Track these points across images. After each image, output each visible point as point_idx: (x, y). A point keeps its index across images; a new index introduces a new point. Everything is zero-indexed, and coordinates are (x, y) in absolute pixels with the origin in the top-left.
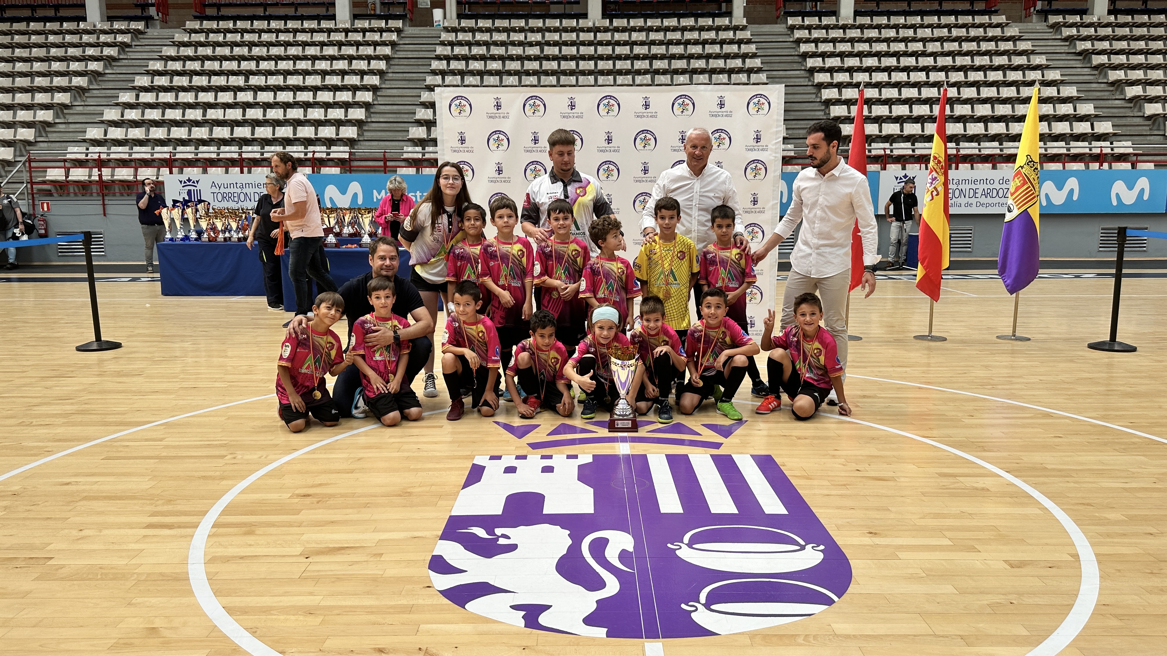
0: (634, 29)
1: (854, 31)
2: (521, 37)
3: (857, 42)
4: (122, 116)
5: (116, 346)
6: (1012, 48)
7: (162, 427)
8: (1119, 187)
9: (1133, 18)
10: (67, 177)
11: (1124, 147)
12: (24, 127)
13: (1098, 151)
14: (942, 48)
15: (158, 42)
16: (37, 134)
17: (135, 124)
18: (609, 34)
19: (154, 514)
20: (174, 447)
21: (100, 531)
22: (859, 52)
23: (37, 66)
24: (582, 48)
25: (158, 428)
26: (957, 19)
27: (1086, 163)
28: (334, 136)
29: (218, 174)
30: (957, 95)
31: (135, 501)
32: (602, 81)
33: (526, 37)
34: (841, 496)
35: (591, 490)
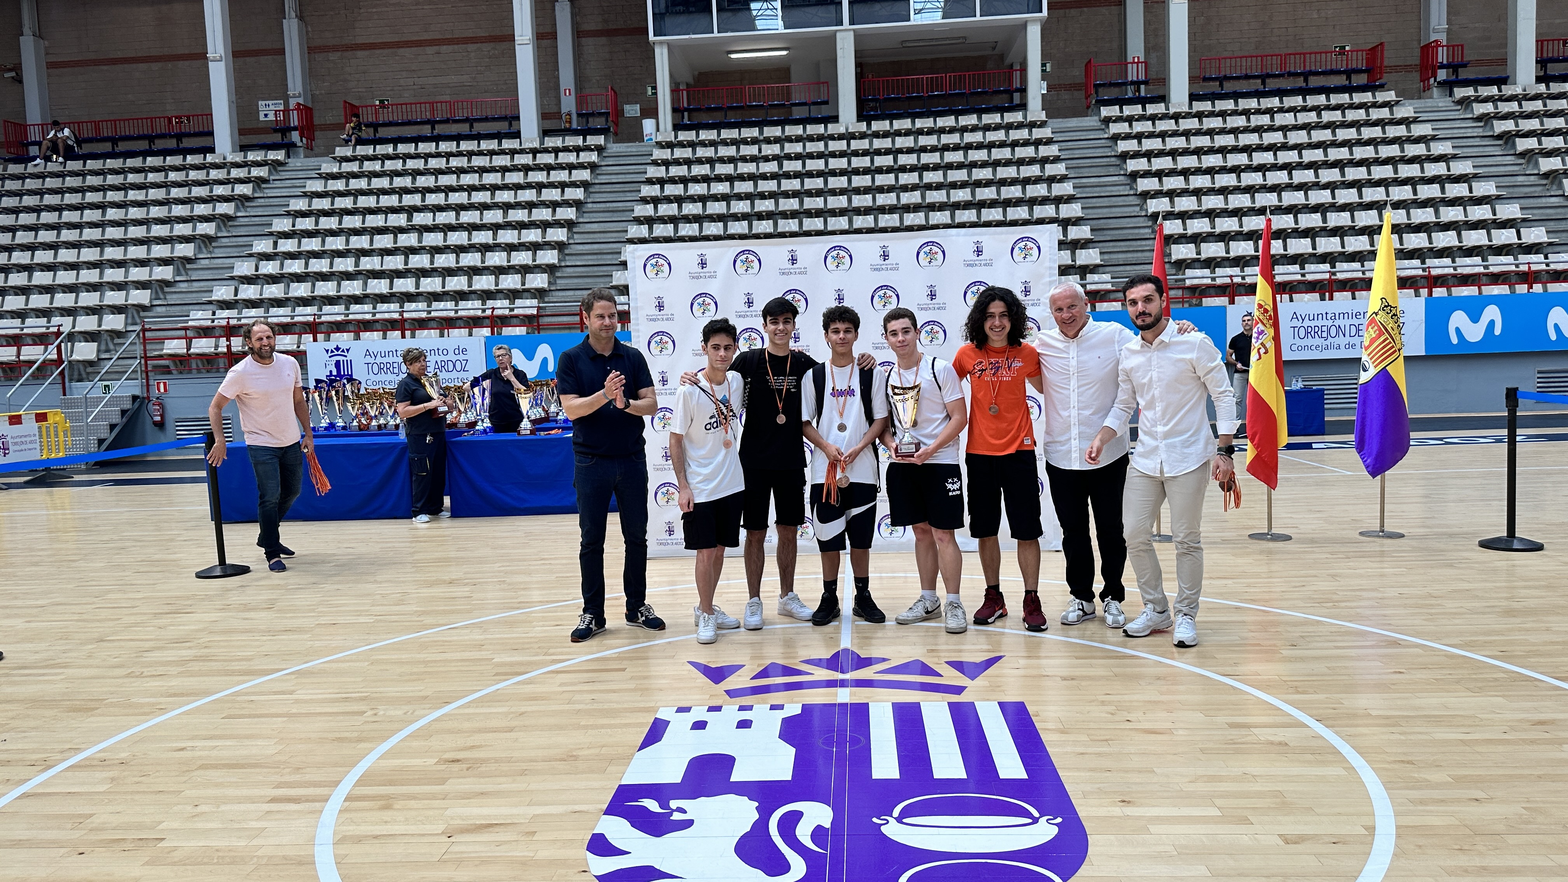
0: (898, 133)
1: (1189, 121)
2: (753, 150)
4: (257, 269)
5: (243, 570)
6: (1405, 133)
7: (293, 677)
8: (1557, 315)
10: (189, 348)
11: (1563, 260)
12: (137, 289)
13: (1524, 268)
15: (301, 174)
16: (153, 297)
17: (273, 279)
18: (867, 141)
19: (279, 786)
20: (306, 701)
21: (218, 807)
23: (156, 212)
24: (831, 161)
25: (288, 677)
26: (1328, 99)
27: (1511, 285)
28: (519, 286)
29: (374, 341)
30: (1330, 200)
31: (258, 770)
32: (860, 201)
33: (760, 150)
34: (1099, 754)
35: (793, 750)
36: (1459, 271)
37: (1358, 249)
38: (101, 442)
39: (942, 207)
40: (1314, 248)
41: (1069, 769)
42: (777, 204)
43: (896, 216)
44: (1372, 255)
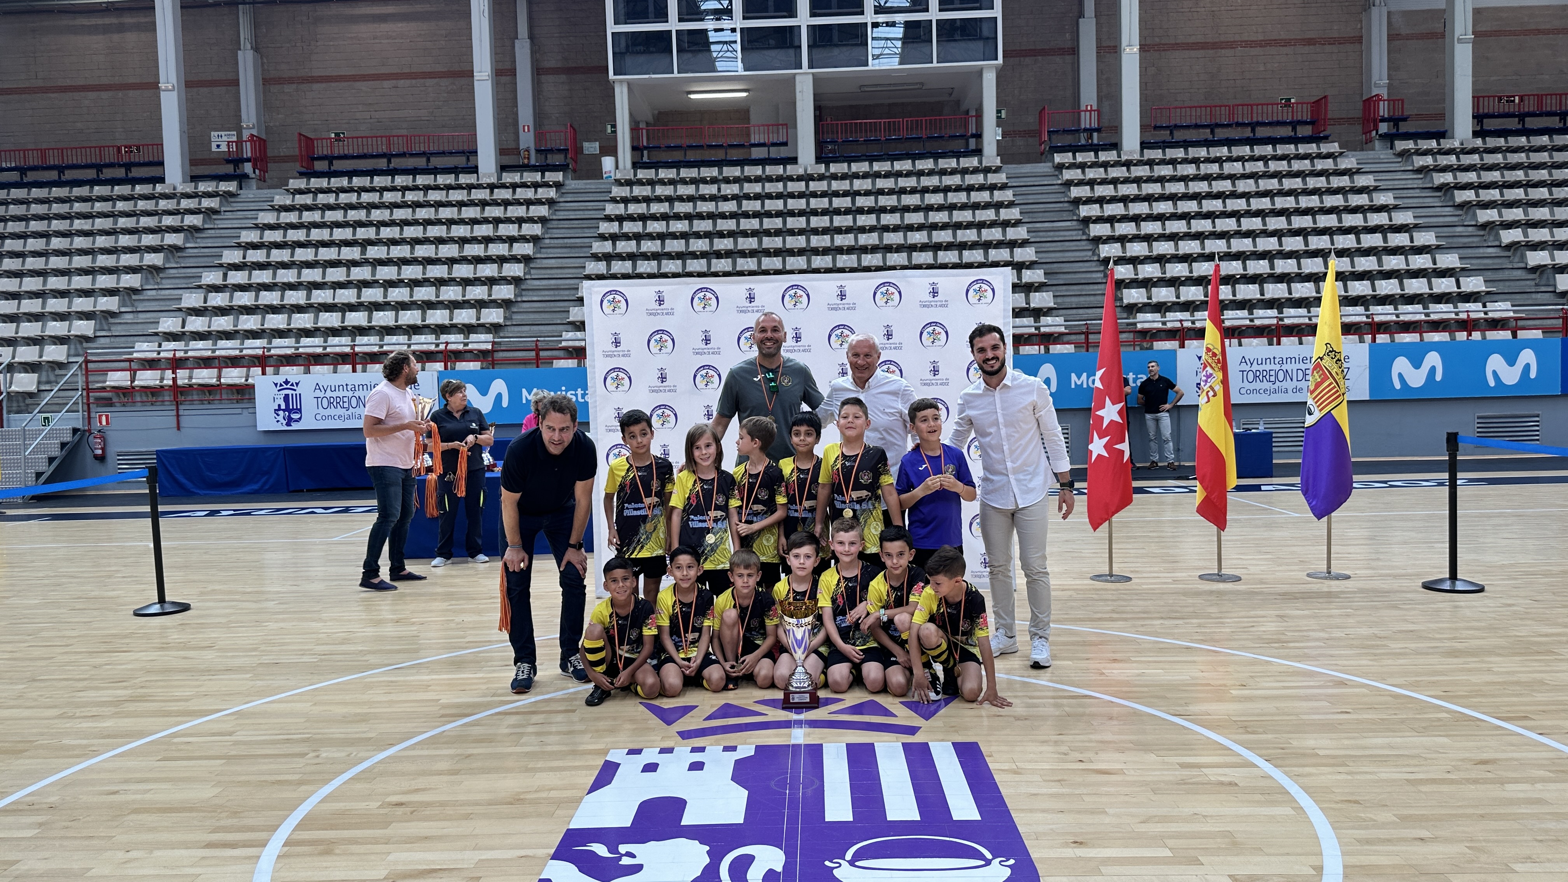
0: (856, 176)
1: (1140, 168)
2: (711, 189)
3: (1146, 181)
4: (205, 301)
6: (1349, 184)
7: (234, 717)
8: (1495, 363)
9: (1506, 141)
10: (133, 380)
11: (1501, 309)
12: (81, 319)
13: (1463, 316)
14: (1258, 187)
15: (253, 206)
16: (98, 327)
17: (222, 311)
18: (825, 183)
19: (215, 830)
20: (245, 743)
21: (151, 852)
22: (1148, 195)
23: (102, 241)
24: (790, 201)
25: (229, 718)
26: (1275, 150)
27: (1452, 332)
28: (474, 321)
29: (323, 374)
30: (1278, 248)
31: (194, 814)
32: (816, 241)
33: (719, 190)
34: (1052, 795)
35: (745, 793)
36: (1402, 318)
37: (1304, 296)
38: (39, 475)
39: (899, 249)
40: (1262, 294)
41: (1022, 810)
42: (736, 243)
43: (854, 257)
44: (1318, 301)
